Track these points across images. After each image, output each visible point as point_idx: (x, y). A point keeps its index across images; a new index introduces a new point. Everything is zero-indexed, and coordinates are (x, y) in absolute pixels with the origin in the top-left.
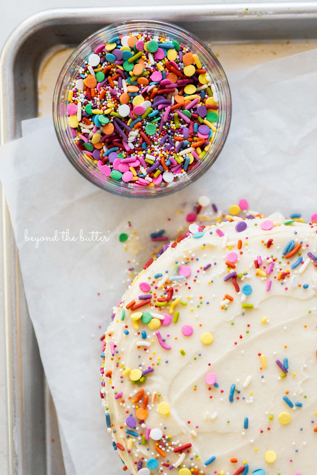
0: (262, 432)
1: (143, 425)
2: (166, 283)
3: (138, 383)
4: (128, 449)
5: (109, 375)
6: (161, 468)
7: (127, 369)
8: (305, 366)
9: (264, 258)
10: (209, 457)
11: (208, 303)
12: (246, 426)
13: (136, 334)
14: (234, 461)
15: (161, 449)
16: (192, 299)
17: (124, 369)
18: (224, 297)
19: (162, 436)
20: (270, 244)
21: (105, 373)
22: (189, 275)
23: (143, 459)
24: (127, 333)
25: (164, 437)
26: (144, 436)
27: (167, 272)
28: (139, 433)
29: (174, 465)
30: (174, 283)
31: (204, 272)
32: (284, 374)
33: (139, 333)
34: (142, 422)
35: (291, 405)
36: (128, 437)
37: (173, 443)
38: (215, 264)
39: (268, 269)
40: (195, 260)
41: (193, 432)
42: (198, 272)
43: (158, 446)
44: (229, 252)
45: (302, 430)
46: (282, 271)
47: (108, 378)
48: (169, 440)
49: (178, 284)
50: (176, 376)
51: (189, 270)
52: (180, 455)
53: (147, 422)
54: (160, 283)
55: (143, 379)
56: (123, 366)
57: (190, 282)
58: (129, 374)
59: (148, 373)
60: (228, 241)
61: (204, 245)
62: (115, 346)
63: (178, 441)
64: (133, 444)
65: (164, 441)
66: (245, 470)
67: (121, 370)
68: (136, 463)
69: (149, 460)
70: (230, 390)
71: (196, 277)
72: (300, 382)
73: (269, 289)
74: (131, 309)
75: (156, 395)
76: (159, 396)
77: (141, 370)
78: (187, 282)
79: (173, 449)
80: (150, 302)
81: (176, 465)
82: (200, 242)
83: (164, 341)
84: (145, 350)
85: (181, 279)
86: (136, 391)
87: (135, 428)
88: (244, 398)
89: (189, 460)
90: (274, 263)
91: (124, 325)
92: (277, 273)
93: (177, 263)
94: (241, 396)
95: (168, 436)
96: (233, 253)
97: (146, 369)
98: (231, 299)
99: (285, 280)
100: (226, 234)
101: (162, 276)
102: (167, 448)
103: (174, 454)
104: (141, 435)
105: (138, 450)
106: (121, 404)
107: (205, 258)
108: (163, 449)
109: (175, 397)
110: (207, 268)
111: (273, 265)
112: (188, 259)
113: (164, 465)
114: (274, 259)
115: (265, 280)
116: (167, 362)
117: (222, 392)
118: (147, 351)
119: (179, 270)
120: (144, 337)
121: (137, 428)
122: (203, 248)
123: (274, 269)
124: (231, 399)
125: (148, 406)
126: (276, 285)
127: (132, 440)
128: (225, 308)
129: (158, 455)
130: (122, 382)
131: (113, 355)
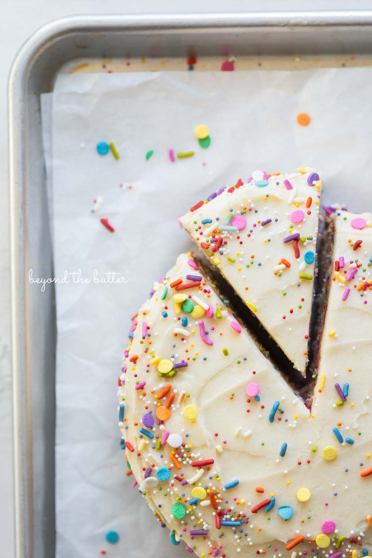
0: (300, 464)
1: (162, 427)
2: (215, 232)
3: (165, 376)
4: (138, 451)
5: (134, 360)
6: (172, 481)
7: (157, 358)
8: (368, 397)
9: (347, 261)
10: (231, 480)
11: (260, 265)
12: (283, 454)
13: (176, 319)
14: (260, 491)
15: (177, 459)
16: (242, 256)
17: (154, 357)
18: (280, 261)
19: (181, 444)
20: (357, 246)
21: (130, 357)
22: (243, 227)
23: (153, 466)
24: (165, 316)
25: (184, 446)
26: (160, 440)
27: (218, 219)
28: (155, 435)
29: (188, 481)
30: (224, 234)
31: (262, 227)
32: (341, 402)
33: (179, 319)
34: (162, 422)
35: (340, 440)
36: (141, 437)
37: (192, 455)
38: (276, 220)
39: (349, 275)
40: (253, 211)
41: (219, 447)
42: (255, 226)
43: (174, 455)
44: (294, 209)
45: (347, 471)
46: (364, 281)
47: (132, 363)
48: (188, 451)
49: (228, 235)
50: (212, 378)
51: (245, 221)
52: (197, 470)
53: (167, 423)
54: (208, 230)
55: (173, 372)
56: (152, 353)
57: (243, 236)
58: (157, 363)
59: (180, 367)
60: (296, 196)
61: (268, 196)
62: (148, 328)
63: (199, 454)
64: (145, 447)
65: (183, 451)
66: (271, 504)
67: (149, 357)
68: (144, 469)
69: (160, 469)
70: (272, 407)
71: (251, 232)
72: (358, 415)
73: (345, 299)
74: (176, 289)
75: (184, 395)
76: (189, 397)
77: (173, 362)
78: (239, 235)
79: (191, 462)
80: (199, 284)
81: (190, 481)
82: (264, 192)
83: (207, 334)
84: (183, 340)
85: (234, 231)
86: (162, 385)
87: (152, 428)
88: (286, 421)
89: (207, 478)
90: (358, 269)
91: (164, 305)
92: (358, 282)
93: (231, 211)
94: (284, 418)
95: (188, 445)
96: (299, 211)
97: (179, 362)
98: (288, 266)
99: (365, 292)
100: (295, 188)
101: (211, 222)
102: (184, 459)
103: (191, 468)
104: (157, 438)
105: (149, 455)
106: (141, 397)
107: (266, 211)
108: (180, 459)
109: (206, 401)
110: (266, 223)
111: (356, 271)
112: (245, 209)
113: (177, 478)
114: (358, 264)
115: (342, 287)
116: (205, 359)
117: (263, 407)
118: (185, 341)
119: (232, 220)
120: (185, 324)
121: (154, 429)
122: (266, 199)
123: (356, 276)
124: (272, 419)
125: (172, 406)
126: (355, 295)
127: (145, 441)
128: (279, 274)
129: (172, 465)
130: (148, 372)
131: (144, 338)
